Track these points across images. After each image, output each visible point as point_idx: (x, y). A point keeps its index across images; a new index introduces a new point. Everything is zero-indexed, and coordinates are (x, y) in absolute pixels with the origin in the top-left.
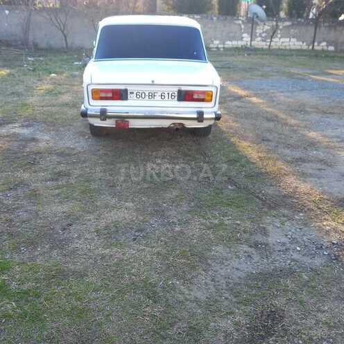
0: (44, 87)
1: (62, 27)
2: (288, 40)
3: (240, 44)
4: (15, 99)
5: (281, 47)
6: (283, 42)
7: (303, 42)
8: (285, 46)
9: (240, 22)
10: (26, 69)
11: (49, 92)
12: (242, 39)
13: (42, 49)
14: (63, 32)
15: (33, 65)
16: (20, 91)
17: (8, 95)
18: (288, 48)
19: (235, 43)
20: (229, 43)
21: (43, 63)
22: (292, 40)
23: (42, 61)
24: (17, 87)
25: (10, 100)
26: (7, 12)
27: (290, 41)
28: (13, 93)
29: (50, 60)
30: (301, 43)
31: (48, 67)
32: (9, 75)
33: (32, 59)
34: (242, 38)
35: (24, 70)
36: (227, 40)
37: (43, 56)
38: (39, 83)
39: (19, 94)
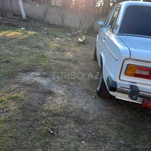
0: (54, 45)
1: (62, 16)
4: (38, 51)
10: (43, 33)
11: (58, 49)
13: (51, 25)
14: (62, 18)
15: (47, 31)
16: (41, 46)
17: (33, 47)
21: (52, 31)
23: (51, 30)
24: (39, 43)
25: (34, 51)
26: (38, 5)
28: (36, 47)
29: (55, 30)
31: (55, 34)
32: (35, 35)
33: (46, 29)
35: (42, 34)
37: (51, 28)
38: (51, 42)
39: (40, 48)
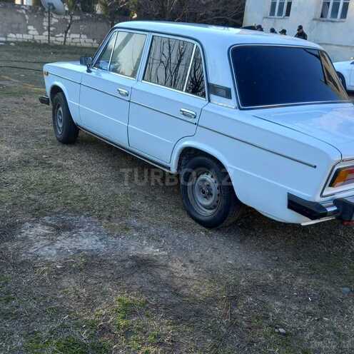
2: (78, 36)
3: (26, 37)
5: (72, 44)
6: (73, 39)
7: (94, 40)
8: (76, 43)
9: (24, 12)
12: (27, 32)
18: (78, 44)
19: (19, 37)
20: (11, 35)
22: (82, 36)
27: (80, 38)
30: (91, 41)
34: (28, 30)
36: (10, 33)
